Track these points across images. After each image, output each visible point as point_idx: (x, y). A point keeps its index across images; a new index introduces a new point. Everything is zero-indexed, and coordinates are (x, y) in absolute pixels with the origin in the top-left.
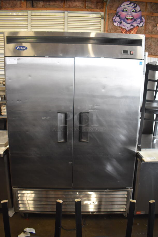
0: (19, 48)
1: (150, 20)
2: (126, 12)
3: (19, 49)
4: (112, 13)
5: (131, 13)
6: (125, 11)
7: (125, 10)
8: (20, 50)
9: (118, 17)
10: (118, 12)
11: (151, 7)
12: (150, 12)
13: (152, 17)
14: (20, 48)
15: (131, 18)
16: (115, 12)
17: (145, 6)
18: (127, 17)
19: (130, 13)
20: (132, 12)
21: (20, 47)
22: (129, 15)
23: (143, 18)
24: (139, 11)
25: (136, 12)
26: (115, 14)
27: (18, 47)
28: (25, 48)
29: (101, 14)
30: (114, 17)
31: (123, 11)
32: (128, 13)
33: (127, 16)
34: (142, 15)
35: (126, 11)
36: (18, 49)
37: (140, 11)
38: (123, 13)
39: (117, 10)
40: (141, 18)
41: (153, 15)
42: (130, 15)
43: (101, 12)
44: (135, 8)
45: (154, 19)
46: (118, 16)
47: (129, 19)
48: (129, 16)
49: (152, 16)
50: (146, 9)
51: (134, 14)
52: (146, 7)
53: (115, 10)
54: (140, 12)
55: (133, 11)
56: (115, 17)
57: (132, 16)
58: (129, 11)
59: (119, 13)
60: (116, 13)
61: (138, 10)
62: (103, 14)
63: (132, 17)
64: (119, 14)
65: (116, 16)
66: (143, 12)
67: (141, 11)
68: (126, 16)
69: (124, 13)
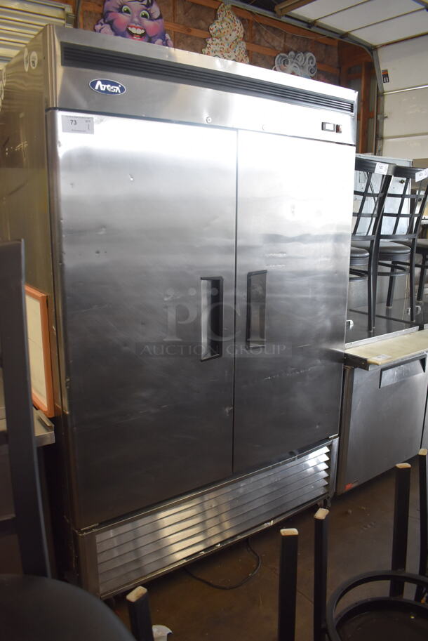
0: (101, 86)
1: (183, 43)
2: (128, 15)
3: (102, 89)
4: (91, 12)
5: (140, 20)
6: (125, 12)
7: (125, 8)
8: (102, 91)
9: (108, 26)
10: (109, 12)
11: (185, 13)
12: (183, 25)
13: (189, 38)
14: (105, 86)
15: (140, 32)
16: (99, 10)
17: (171, 8)
18: (130, 29)
19: (136, 20)
20: (143, 16)
21: (104, 82)
22: (134, 25)
23: (167, 36)
24: (158, 18)
25: (151, 19)
26: (99, 16)
27: (99, 83)
28: (118, 88)
29: (63, 9)
30: (97, 24)
31: (120, 10)
32: (132, 18)
33: (132, 27)
34: (166, 28)
35: (127, 12)
36: (97, 88)
37: (160, 17)
38: (121, 15)
39: (104, 4)
40: (165, 37)
41: (191, 34)
42: (138, 26)
43: (66, 5)
44: (149, 9)
45: (193, 45)
46: (107, 23)
47: (136, 34)
48: (137, 28)
49: (188, 36)
50: (174, 15)
51: (147, 22)
52: (174, 8)
53: (100, 6)
54: (160, 20)
55: (145, 16)
56: (102, 24)
57: (142, 29)
58: (136, 15)
59: (110, 14)
60: (102, 14)
61: (156, 15)
62: (69, 9)
63: (143, 31)
64: (110, 17)
65: (102, 21)
66: (167, 21)
67: (164, 17)
68: (128, 26)
69: (124, 18)
